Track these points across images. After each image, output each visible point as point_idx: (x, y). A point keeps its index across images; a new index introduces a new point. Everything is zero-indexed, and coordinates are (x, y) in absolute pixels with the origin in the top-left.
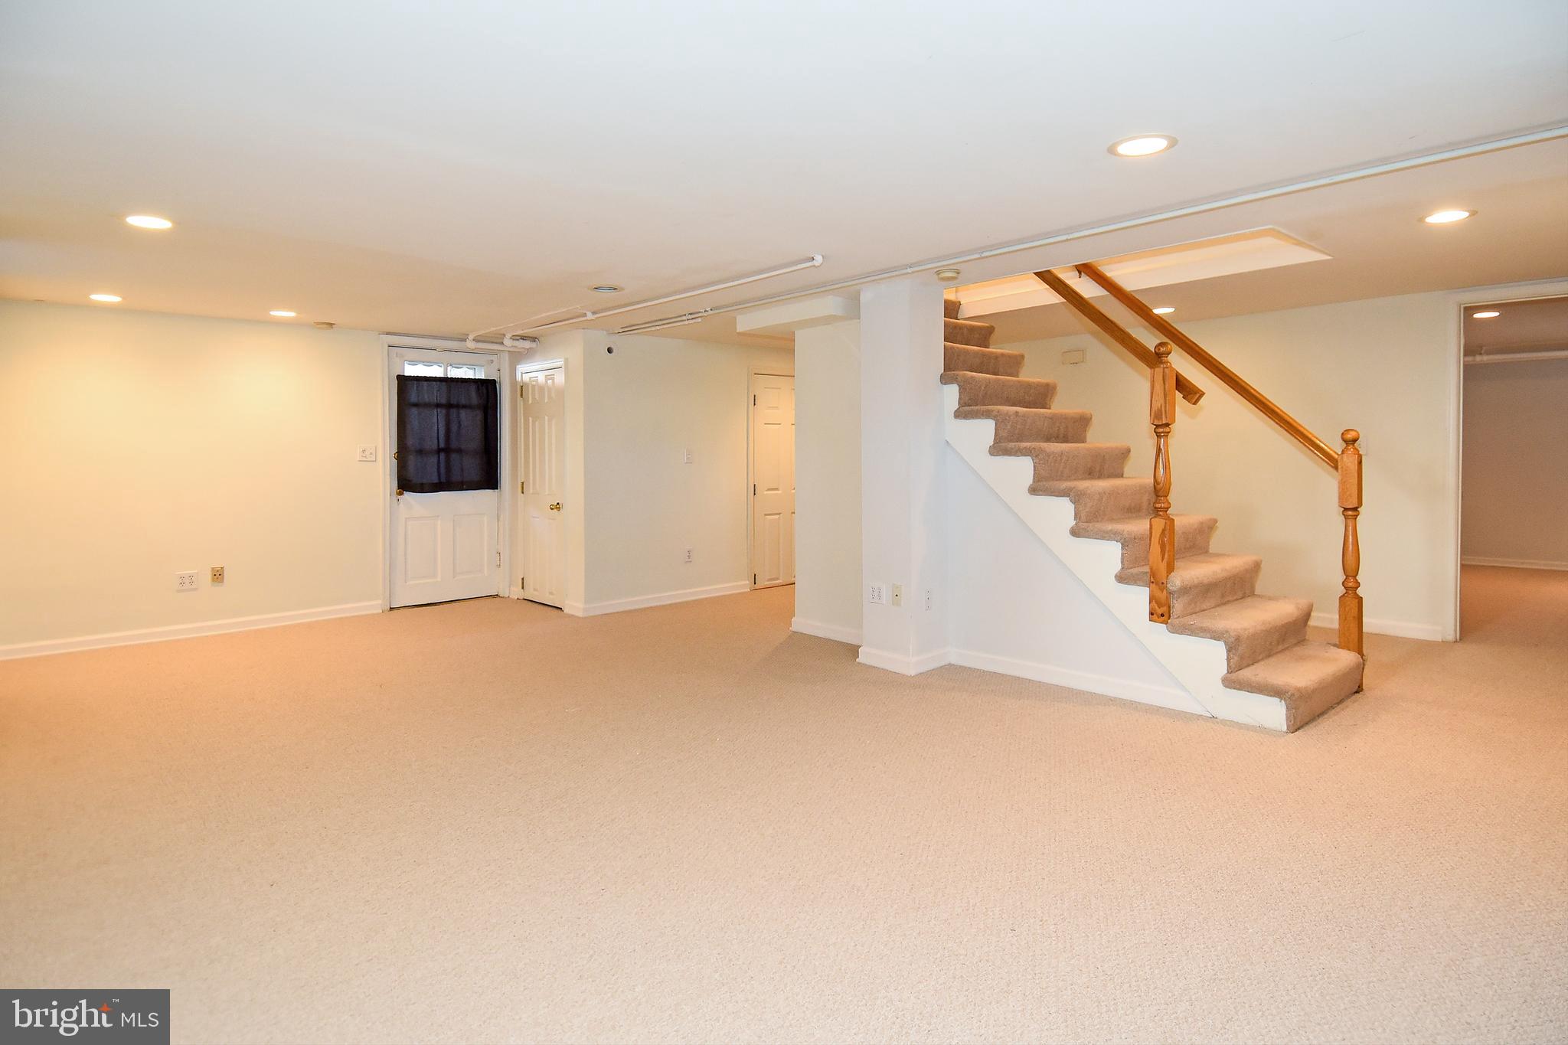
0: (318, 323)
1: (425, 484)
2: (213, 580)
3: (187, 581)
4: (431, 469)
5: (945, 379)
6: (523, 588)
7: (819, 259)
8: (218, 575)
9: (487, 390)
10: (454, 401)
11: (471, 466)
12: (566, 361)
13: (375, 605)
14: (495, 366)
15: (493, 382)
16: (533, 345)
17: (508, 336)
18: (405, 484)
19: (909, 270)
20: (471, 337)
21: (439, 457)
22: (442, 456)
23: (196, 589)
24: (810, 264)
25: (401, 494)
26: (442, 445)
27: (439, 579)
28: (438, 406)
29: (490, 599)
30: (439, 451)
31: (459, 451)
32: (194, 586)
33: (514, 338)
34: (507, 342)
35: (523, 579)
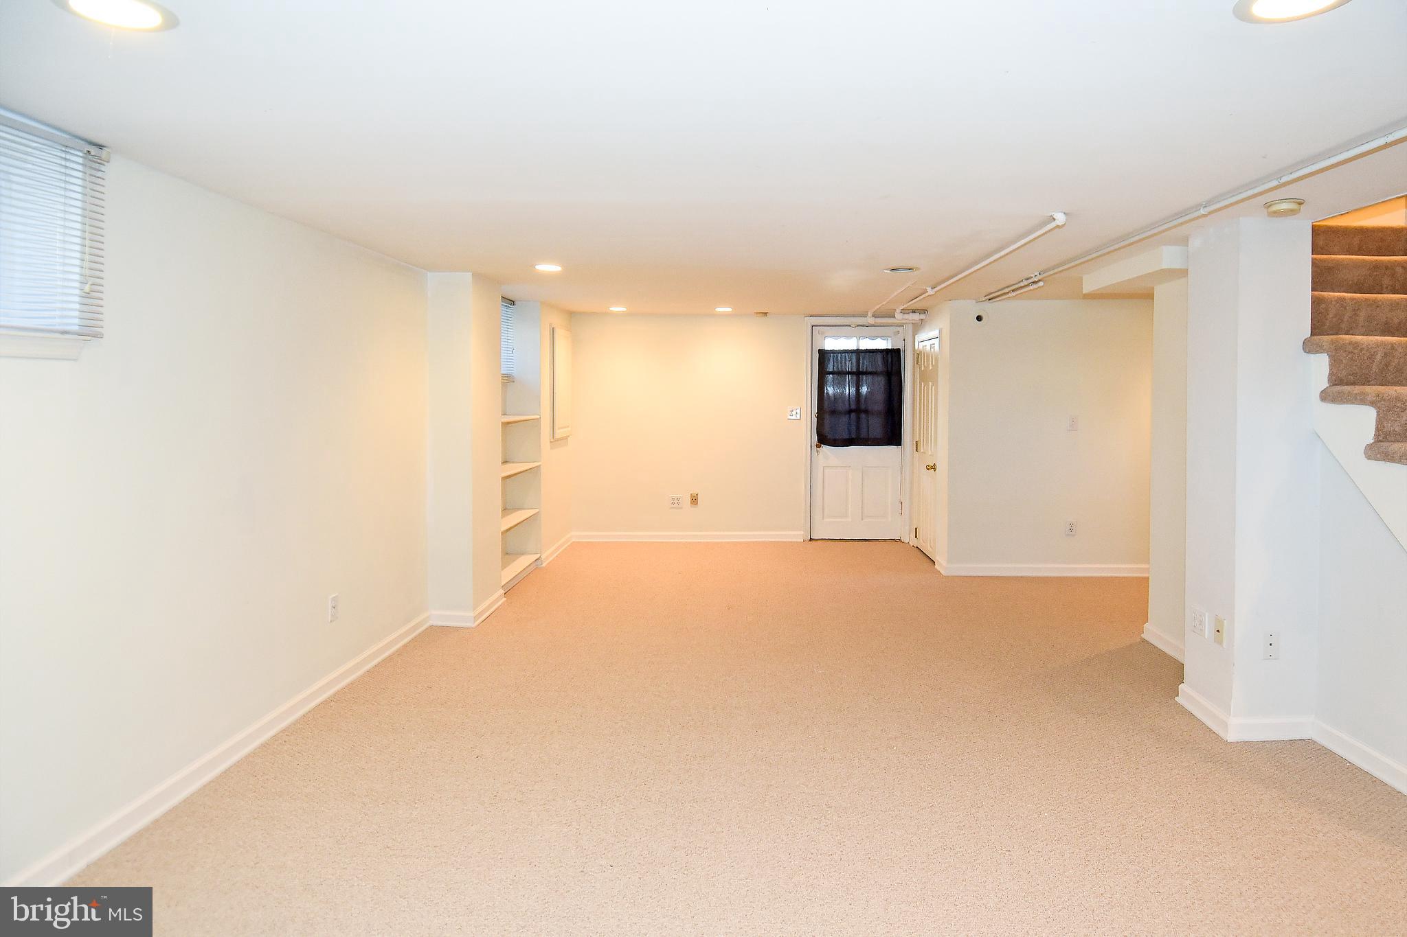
0: (757, 313)
1: (838, 440)
2: (691, 503)
3: (676, 502)
4: (843, 426)
5: (1309, 347)
6: (916, 537)
7: (1060, 218)
8: (694, 500)
9: (892, 358)
10: (863, 368)
11: (876, 425)
12: (940, 332)
13: (799, 535)
14: (901, 336)
15: (898, 351)
16: (923, 316)
17: (898, 311)
18: (825, 438)
19: (1202, 212)
20: (870, 314)
21: (850, 417)
22: (853, 415)
23: (681, 508)
24: (1053, 225)
25: (818, 446)
26: (853, 407)
27: (850, 520)
28: (849, 373)
29: (894, 542)
30: (850, 411)
31: (866, 411)
32: (680, 506)
33: (903, 311)
34: (898, 316)
35: (916, 529)
